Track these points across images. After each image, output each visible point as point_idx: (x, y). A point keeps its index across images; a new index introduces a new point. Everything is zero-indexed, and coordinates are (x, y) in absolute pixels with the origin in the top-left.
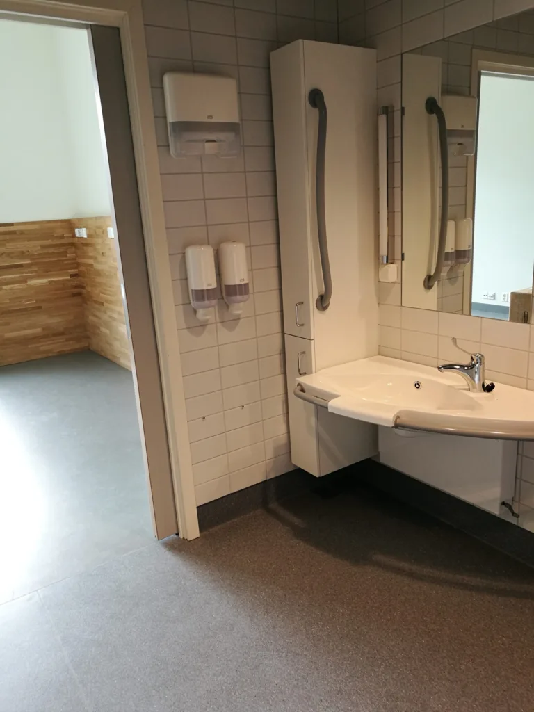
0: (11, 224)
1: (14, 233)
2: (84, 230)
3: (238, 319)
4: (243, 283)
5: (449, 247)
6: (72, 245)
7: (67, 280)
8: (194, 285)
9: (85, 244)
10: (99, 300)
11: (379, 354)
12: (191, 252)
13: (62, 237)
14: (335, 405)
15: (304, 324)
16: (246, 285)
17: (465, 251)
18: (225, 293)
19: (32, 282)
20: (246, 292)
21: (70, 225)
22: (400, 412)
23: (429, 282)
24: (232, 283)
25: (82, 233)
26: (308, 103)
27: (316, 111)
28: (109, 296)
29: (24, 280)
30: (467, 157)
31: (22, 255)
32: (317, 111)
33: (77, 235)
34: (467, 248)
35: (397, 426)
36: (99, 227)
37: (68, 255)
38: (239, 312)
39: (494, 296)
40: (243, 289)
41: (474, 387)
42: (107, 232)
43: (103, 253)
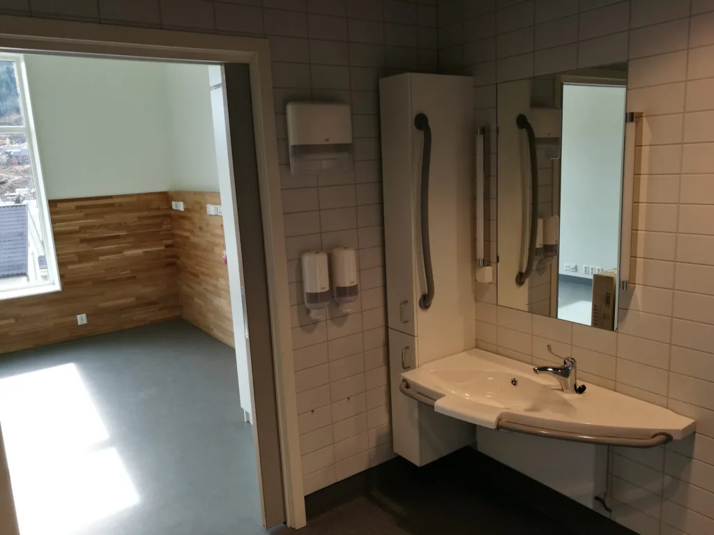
0: (111, 197)
1: (112, 205)
2: (181, 203)
3: (346, 315)
4: (353, 285)
5: (539, 243)
6: (169, 216)
7: (161, 250)
8: (309, 288)
9: (180, 216)
10: (194, 271)
11: (476, 347)
12: (307, 260)
13: (159, 209)
14: (440, 405)
15: (408, 321)
16: (356, 286)
17: (553, 245)
18: (337, 294)
19: (128, 253)
20: (356, 293)
21: (166, 197)
22: (501, 414)
23: (520, 279)
24: (342, 285)
25: (179, 206)
26: (414, 127)
27: (421, 134)
28: (203, 269)
29: (120, 251)
30: (553, 160)
31: (119, 226)
32: (422, 132)
33: (174, 207)
34: (554, 243)
35: (499, 427)
36: (198, 203)
37: (164, 226)
38: (348, 310)
39: (576, 269)
40: (353, 291)
41: (567, 388)
42: (206, 208)
43: (200, 227)
